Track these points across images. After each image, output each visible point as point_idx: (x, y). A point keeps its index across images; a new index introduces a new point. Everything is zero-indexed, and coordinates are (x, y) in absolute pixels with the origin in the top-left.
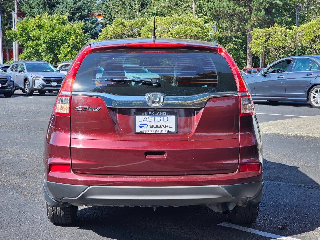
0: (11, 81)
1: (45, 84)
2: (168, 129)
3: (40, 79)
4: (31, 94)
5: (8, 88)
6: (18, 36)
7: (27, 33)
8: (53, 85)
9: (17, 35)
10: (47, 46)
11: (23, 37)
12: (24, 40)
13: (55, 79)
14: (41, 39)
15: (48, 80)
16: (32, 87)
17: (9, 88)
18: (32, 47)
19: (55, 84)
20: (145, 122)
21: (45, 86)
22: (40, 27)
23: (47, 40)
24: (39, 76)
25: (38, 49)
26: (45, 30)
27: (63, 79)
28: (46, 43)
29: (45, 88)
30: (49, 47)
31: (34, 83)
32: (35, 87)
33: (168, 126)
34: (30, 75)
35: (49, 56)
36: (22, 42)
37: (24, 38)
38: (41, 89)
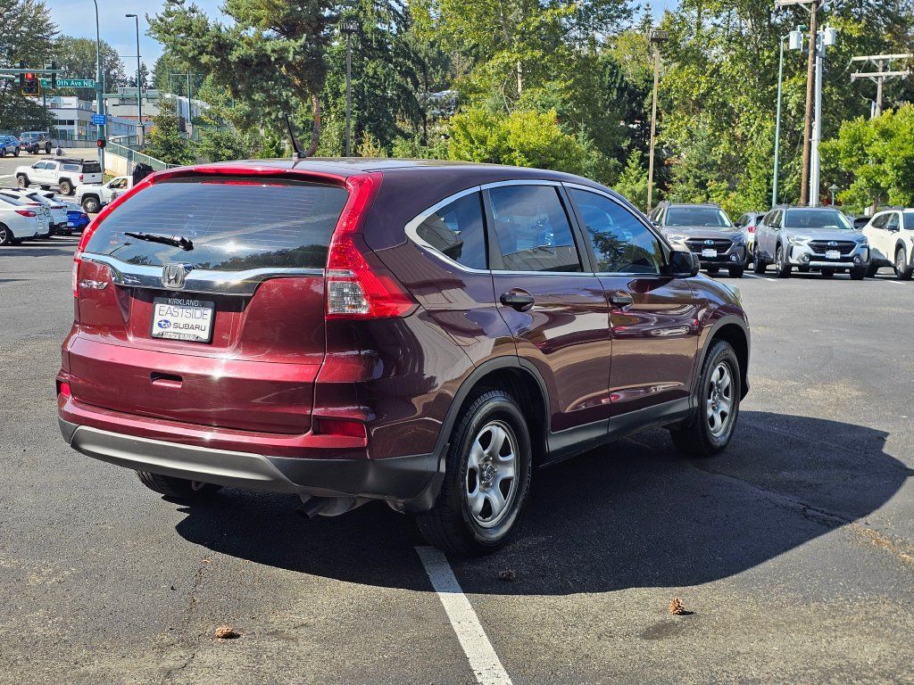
0: (740, 245)
1: (813, 253)
2: (197, 332)
3: (805, 243)
4: (786, 273)
5: (730, 260)
6: (841, 155)
7: (861, 149)
8: (830, 257)
9: (839, 153)
10: (897, 175)
11: (852, 156)
12: (853, 163)
13: (836, 244)
14: (887, 161)
15: (820, 247)
16: (787, 259)
17: (734, 258)
18: (866, 177)
19: (836, 254)
20: (168, 317)
21: (812, 258)
22: (886, 134)
23: (899, 161)
24: (802, 237)
25: (878, 181)
26: (896, 141)
27: (854, 246)
28: (898, 168)
29: (812, 263)
30: (904, 178)
31: (790, 253)
32: (793, 261)
33: (198, 327)
34: (786, 235)
35: (901, 195)
36: (850, 166)
37: (854, 159)
38: (804, 265)
